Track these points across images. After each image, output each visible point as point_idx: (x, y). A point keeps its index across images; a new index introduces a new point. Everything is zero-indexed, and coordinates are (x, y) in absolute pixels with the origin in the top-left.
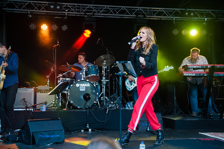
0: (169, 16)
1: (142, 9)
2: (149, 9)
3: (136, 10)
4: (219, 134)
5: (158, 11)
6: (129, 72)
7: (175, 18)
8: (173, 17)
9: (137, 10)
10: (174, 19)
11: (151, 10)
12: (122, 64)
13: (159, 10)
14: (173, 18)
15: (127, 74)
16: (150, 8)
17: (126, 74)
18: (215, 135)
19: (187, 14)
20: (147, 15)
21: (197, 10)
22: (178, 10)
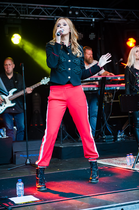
0: (49, 15)
1: (13, 5)
2: (23, 6)
3: (5, 7)
4: (113, 160)
5: (35, 8)
7: (57, 18)
8: (53, 17)
9: (7, 7)
11: (25, 7)
13: (35, 6)
14: (54, 18)
16: (24, 4)
18: (109, 162)
19: (70, 12)
20: (21, 14)
21: (82, 8)
22: (60, 8)
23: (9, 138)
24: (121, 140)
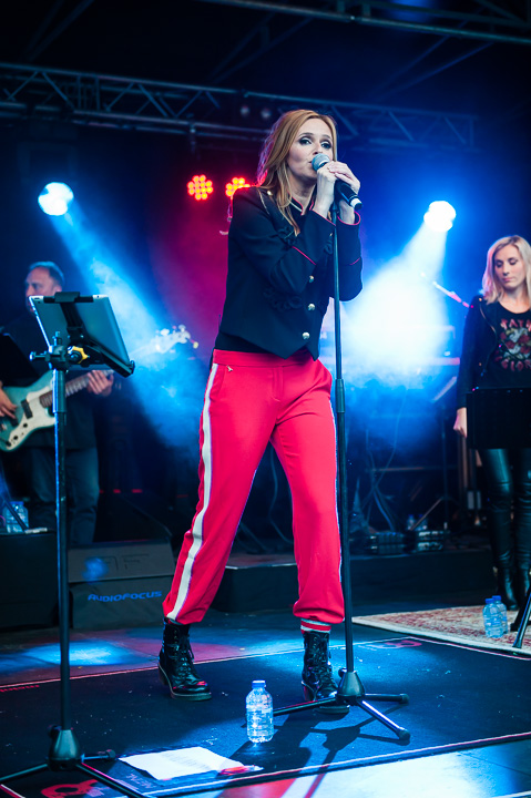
0: (171, 117)
1: (52, 76)
2: (84, 80)
3: (21, 83)
5: (123, 91)
6: (98, 350)
7: (198, 129)
8: (185, 123)
9: (27, 80)
10: (193, 131)
11: (89, 86)
12: (63, 305)
13: (125, 85)
14: (187, 128)
15: (85, 356)
16: (87, 75)
17: (80, 356)
19: (245, 111)
20: (76, 105)
21: (283, 97)
22: (208, 94)
24: (430, 547)
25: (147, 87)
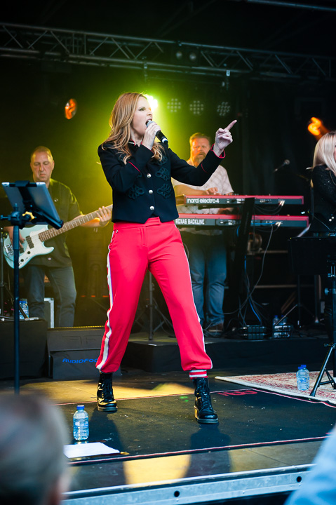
0: (132, 58)
1: (55, 33)
2: (77, 35)
3: (37, 37)
4: (266, 377)
5: (102, 42)
6: (41, 214)
7: (149, 66)
8: (141, 62)
9: (41, 36)
11: (81, 39)
12: (20, 189)
13: (103, 38)
14: (142, 66)
15: (33, 217)
16: (78, 32)
17: (30, 217)
18: (257, 381)
19: (179, 55)
20: (71, 52)
21: (204, 46)
22: (156, 44)
23: (39, 320)
24: (281, 335)
25: (117, 40)
